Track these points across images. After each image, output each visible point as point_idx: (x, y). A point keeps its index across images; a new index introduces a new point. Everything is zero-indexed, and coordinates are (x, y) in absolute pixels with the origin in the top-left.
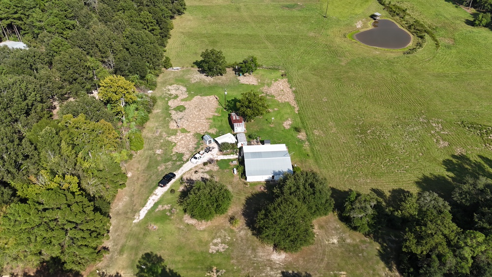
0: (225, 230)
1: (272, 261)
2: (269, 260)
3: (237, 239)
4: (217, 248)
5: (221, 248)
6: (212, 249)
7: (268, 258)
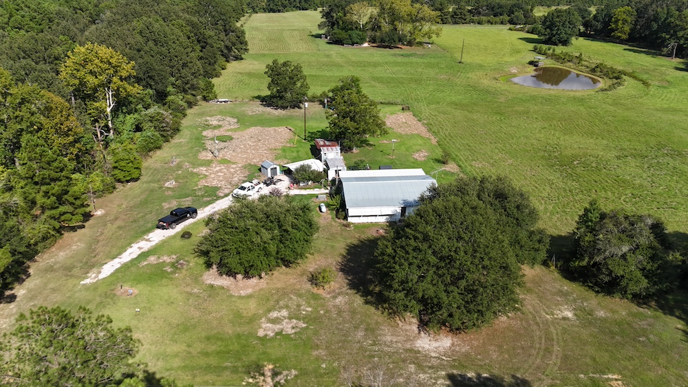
0: (300, 296)
1: (419, 352)
2: (411, 350)
3: (327, 311)
4: (277, 327)
5: (288, 327)
6: (266, 329)
7: (408, 346)
